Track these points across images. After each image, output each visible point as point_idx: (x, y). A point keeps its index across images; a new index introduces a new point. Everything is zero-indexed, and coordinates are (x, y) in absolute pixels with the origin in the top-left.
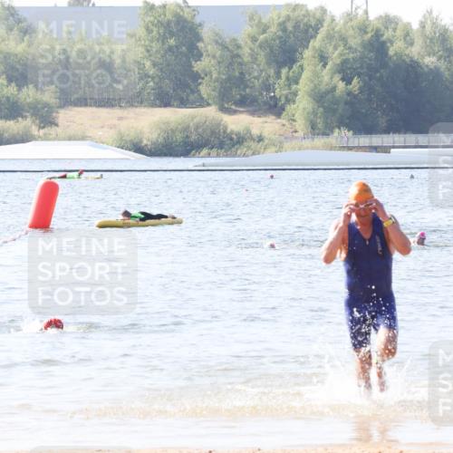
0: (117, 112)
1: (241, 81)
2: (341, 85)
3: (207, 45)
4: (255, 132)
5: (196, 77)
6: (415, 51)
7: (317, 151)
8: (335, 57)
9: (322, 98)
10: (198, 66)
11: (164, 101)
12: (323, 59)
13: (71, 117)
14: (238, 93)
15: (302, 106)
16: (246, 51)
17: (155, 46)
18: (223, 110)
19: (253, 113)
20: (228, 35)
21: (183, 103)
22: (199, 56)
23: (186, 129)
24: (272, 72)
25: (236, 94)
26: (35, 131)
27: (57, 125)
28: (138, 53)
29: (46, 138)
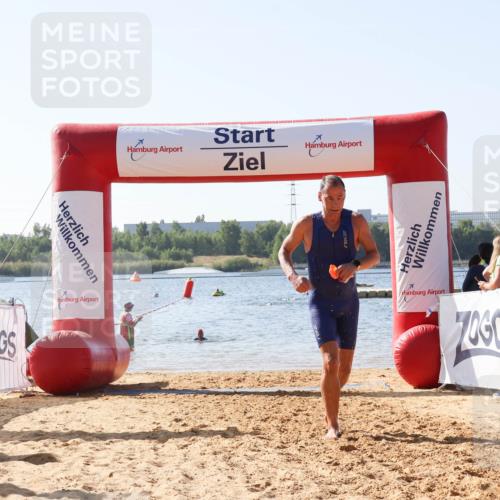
0: (213, 257)
1: (255, 247)
3: (243, 235)
4: (260, 263)
5: (239, 245)
10: (240, 241)
11: (228, 253)
13: (195, 259)
16: (256, 237)
17: (226, 235)
18: (249, 256)
19: (259, 257)
20: (250, 230)
21: (234, 253)
22: (240, 238)
23: (236, 263)
24: (264, 243)
25: (253, 250)
26: (186, 264)
27: (192, 261)
28: (220, 236)
29: (190, 266)
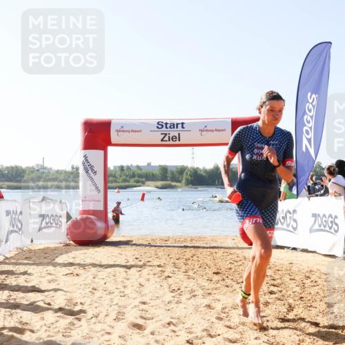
0: (155, 182)
1: (174, 177)
2: (190, 178)
3: (169, 172)
4: (177, 185)
6: (202, 173)
7: (187, 188)
8: (189, 173)
9: (187, 180)
10: (167, 175)
11: (162, 180)
12: (187, 174)
14: (174, 179)
15: (184, 181)
16: (175, 173)
17: (161, 172)
18: (172, 182)
19: (176, 182)
20: (172, 170)
21: (165, 180)
22: (167, 173)
23: (165, 185)
24: (179, 176)
26: (142, 185)
28: (158, 172)
29: (144, 186)
